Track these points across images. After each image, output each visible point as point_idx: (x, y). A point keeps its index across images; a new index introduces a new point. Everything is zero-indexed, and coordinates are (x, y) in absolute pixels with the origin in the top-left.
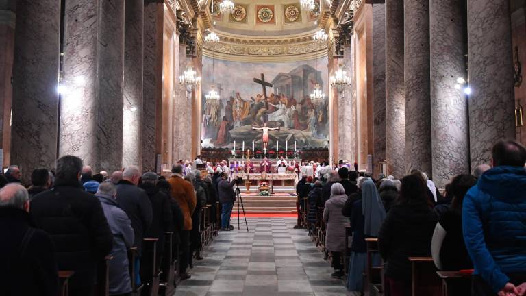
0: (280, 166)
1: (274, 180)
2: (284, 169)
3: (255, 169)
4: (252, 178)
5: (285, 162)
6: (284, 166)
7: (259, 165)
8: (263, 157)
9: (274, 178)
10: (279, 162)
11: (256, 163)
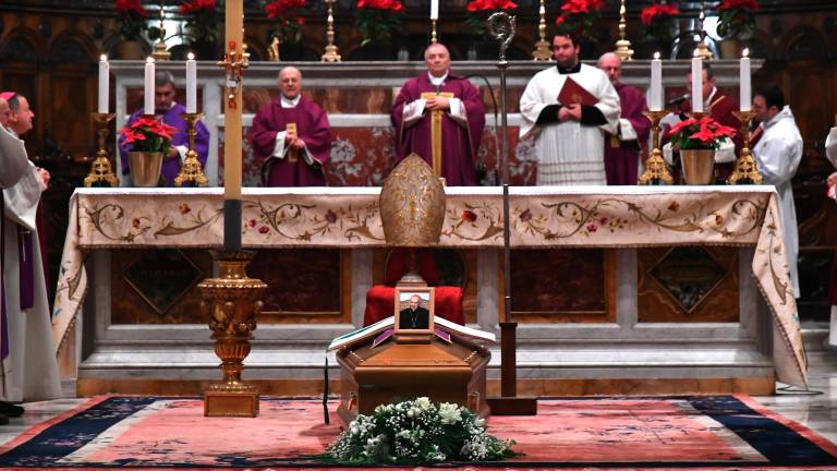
0: (549, 116)
1: (522, 255)
2: (588, 143)
3: (341, 153)
4: (288, 236)
5: (591, 78)
6: (592, 117)
7: (377, 120)
8: (418, 50)
9: (523, 235)
10: (545, 87)
11: (352, 101)
